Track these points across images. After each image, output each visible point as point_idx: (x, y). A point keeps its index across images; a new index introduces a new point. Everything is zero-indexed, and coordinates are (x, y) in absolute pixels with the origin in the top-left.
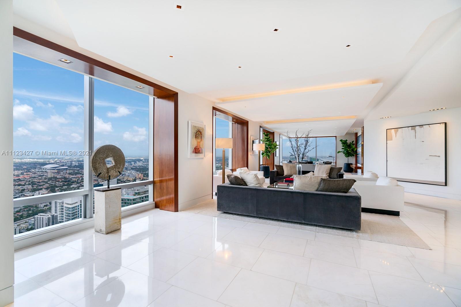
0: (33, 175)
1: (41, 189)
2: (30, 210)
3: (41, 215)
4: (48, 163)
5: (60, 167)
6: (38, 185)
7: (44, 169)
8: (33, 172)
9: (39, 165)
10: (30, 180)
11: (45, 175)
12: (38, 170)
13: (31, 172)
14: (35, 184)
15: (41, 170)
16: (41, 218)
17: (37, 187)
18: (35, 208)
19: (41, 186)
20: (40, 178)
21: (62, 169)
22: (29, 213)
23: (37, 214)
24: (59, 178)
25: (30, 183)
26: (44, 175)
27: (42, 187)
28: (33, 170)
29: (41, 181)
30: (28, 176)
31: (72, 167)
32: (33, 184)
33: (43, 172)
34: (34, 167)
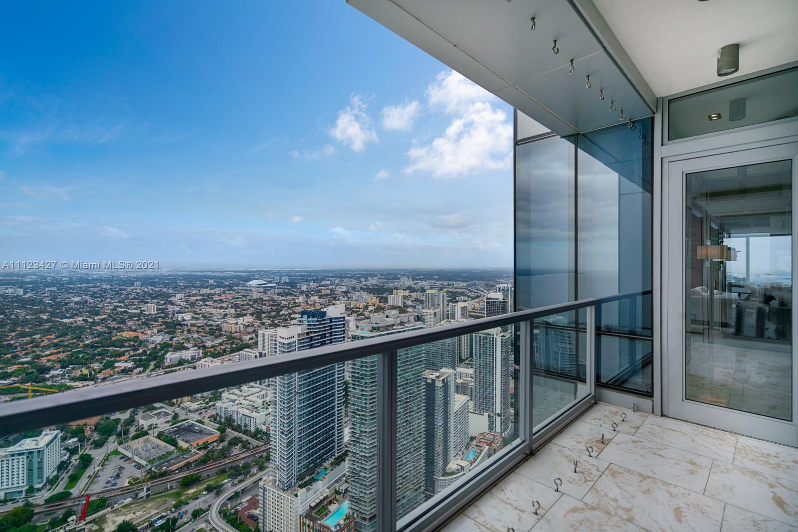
0: (236, 294)
1: (245, 315)
2: (233, 343)
3: (247, 352)
4: (252, 278)
5: (267, 284)
6: (242, 308)
7: (248, 287)
8: (236, 290)
9: (242, 281)
10: (233, 301)
11: (249, 295)
12: (241, 288)
13: (234, 291)
14: (239, 308)
15: (245, 288)
16: (247, 356)
17: (241, 311)
18: (239, 341)
19: (245, 310)
20: (244, 298)
21: (269, 287)
22: (233, 347)
23: (242, 350)
24: (266, 300)
25: (233, 305)
26: (248, 295)
27: (246, 312)
28: (236, 288)
29: (245, 303)
30: (231, 295)
31: (281, 284)
32: (236, 306)
33: (247, 290)
34: (236, 284)
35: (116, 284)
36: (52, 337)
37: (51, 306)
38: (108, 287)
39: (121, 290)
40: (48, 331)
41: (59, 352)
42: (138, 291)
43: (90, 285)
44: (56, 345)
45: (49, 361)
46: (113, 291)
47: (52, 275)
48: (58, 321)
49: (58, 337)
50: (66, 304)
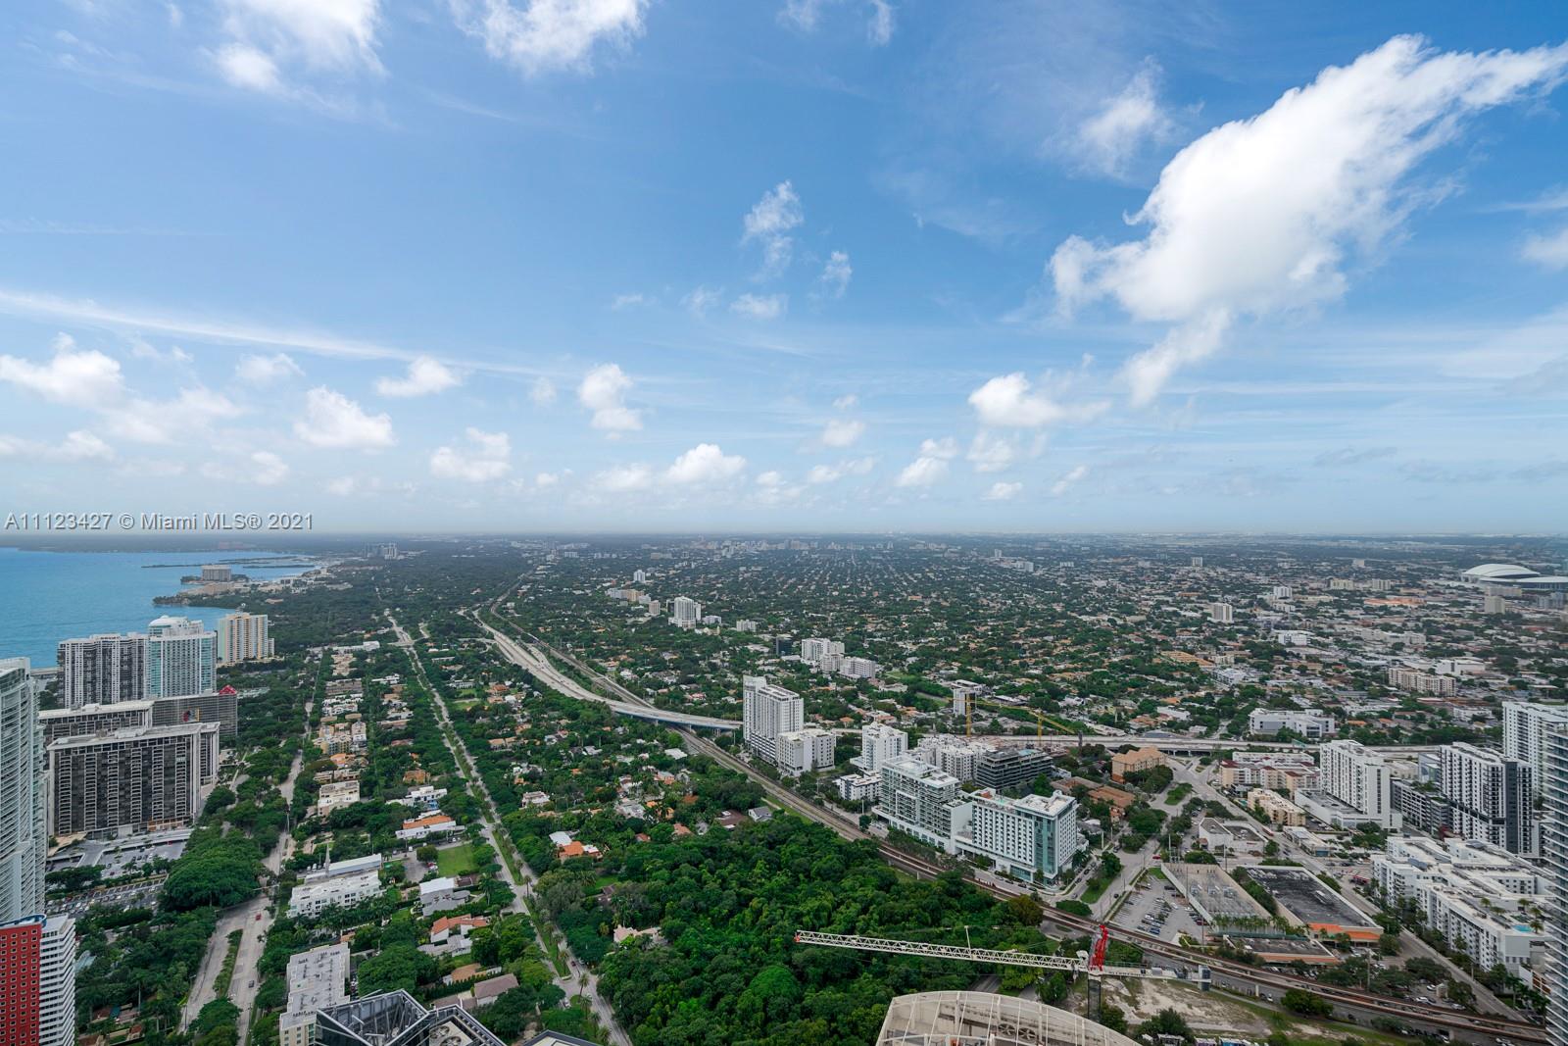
0: (1429, 597)
1: (1460, 653)
2: (1421, 719)
3: (1463, 750)
4: (1483, 557)
5: (1537, 576)
6: (1447, 636)
7: (1467, 580)
8: (1429, 587)
9: (1448, 564)
10: (1420, 613)
11: (1473, 601)
12: (1446, 583)
13: (1423, 588)
14: (1438, 633)
15: (1456, 584)
16: (1464, 762)
17: (1444, 642)
18: (1438, 718)
19: (1458, 640)
20: (1455, 610)
22: (1420, 730)
23: (1449, 742)
24: (1530, 621)
25: (1421, 624)
26: (1467, 603)
27: (1461, 646)
28: (1430, 582)
29: (1458, 622)
30: (1414, 599)
32: (1430, 629)
33: (1465, 589)
34: (1432, 571)
35: (1159, 561)
36: (1068, 642)
37: (1067, 592)
38: (1147, 564)
39: (1168, 571)
40: (1061, 633)
41: (1076, 669)
42: (1198, 575)
43: (1120, 560)
44: (1073, 657)
45: (1063, 680)
46: (1155, 573)
47: (1068, 541)
48: (1075, 618)
49: (1074, 644)
50: (1086, 591)
